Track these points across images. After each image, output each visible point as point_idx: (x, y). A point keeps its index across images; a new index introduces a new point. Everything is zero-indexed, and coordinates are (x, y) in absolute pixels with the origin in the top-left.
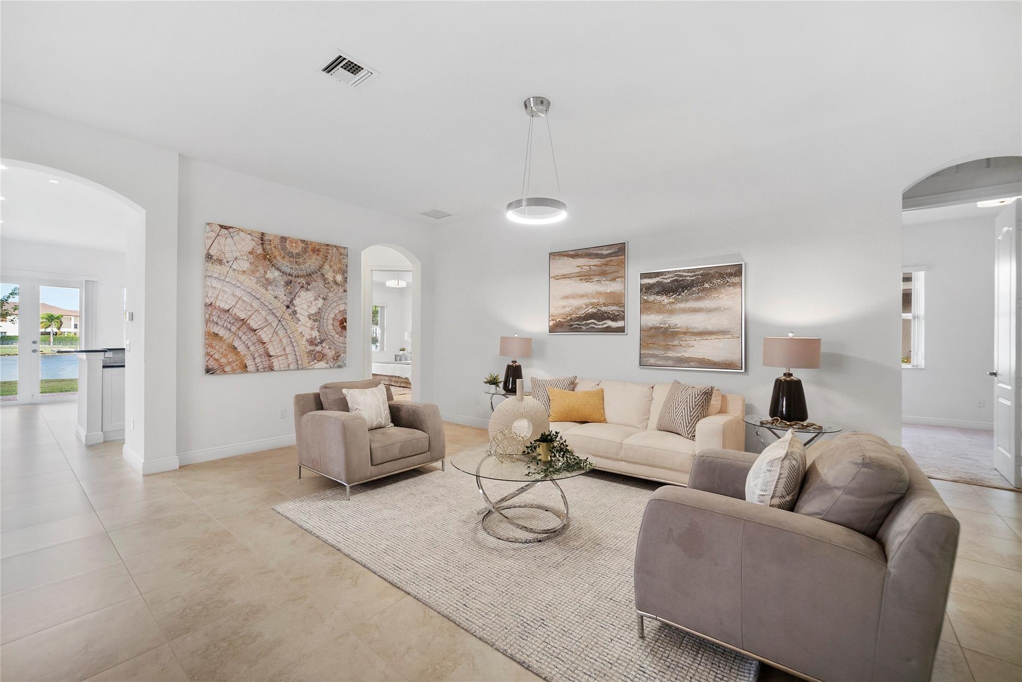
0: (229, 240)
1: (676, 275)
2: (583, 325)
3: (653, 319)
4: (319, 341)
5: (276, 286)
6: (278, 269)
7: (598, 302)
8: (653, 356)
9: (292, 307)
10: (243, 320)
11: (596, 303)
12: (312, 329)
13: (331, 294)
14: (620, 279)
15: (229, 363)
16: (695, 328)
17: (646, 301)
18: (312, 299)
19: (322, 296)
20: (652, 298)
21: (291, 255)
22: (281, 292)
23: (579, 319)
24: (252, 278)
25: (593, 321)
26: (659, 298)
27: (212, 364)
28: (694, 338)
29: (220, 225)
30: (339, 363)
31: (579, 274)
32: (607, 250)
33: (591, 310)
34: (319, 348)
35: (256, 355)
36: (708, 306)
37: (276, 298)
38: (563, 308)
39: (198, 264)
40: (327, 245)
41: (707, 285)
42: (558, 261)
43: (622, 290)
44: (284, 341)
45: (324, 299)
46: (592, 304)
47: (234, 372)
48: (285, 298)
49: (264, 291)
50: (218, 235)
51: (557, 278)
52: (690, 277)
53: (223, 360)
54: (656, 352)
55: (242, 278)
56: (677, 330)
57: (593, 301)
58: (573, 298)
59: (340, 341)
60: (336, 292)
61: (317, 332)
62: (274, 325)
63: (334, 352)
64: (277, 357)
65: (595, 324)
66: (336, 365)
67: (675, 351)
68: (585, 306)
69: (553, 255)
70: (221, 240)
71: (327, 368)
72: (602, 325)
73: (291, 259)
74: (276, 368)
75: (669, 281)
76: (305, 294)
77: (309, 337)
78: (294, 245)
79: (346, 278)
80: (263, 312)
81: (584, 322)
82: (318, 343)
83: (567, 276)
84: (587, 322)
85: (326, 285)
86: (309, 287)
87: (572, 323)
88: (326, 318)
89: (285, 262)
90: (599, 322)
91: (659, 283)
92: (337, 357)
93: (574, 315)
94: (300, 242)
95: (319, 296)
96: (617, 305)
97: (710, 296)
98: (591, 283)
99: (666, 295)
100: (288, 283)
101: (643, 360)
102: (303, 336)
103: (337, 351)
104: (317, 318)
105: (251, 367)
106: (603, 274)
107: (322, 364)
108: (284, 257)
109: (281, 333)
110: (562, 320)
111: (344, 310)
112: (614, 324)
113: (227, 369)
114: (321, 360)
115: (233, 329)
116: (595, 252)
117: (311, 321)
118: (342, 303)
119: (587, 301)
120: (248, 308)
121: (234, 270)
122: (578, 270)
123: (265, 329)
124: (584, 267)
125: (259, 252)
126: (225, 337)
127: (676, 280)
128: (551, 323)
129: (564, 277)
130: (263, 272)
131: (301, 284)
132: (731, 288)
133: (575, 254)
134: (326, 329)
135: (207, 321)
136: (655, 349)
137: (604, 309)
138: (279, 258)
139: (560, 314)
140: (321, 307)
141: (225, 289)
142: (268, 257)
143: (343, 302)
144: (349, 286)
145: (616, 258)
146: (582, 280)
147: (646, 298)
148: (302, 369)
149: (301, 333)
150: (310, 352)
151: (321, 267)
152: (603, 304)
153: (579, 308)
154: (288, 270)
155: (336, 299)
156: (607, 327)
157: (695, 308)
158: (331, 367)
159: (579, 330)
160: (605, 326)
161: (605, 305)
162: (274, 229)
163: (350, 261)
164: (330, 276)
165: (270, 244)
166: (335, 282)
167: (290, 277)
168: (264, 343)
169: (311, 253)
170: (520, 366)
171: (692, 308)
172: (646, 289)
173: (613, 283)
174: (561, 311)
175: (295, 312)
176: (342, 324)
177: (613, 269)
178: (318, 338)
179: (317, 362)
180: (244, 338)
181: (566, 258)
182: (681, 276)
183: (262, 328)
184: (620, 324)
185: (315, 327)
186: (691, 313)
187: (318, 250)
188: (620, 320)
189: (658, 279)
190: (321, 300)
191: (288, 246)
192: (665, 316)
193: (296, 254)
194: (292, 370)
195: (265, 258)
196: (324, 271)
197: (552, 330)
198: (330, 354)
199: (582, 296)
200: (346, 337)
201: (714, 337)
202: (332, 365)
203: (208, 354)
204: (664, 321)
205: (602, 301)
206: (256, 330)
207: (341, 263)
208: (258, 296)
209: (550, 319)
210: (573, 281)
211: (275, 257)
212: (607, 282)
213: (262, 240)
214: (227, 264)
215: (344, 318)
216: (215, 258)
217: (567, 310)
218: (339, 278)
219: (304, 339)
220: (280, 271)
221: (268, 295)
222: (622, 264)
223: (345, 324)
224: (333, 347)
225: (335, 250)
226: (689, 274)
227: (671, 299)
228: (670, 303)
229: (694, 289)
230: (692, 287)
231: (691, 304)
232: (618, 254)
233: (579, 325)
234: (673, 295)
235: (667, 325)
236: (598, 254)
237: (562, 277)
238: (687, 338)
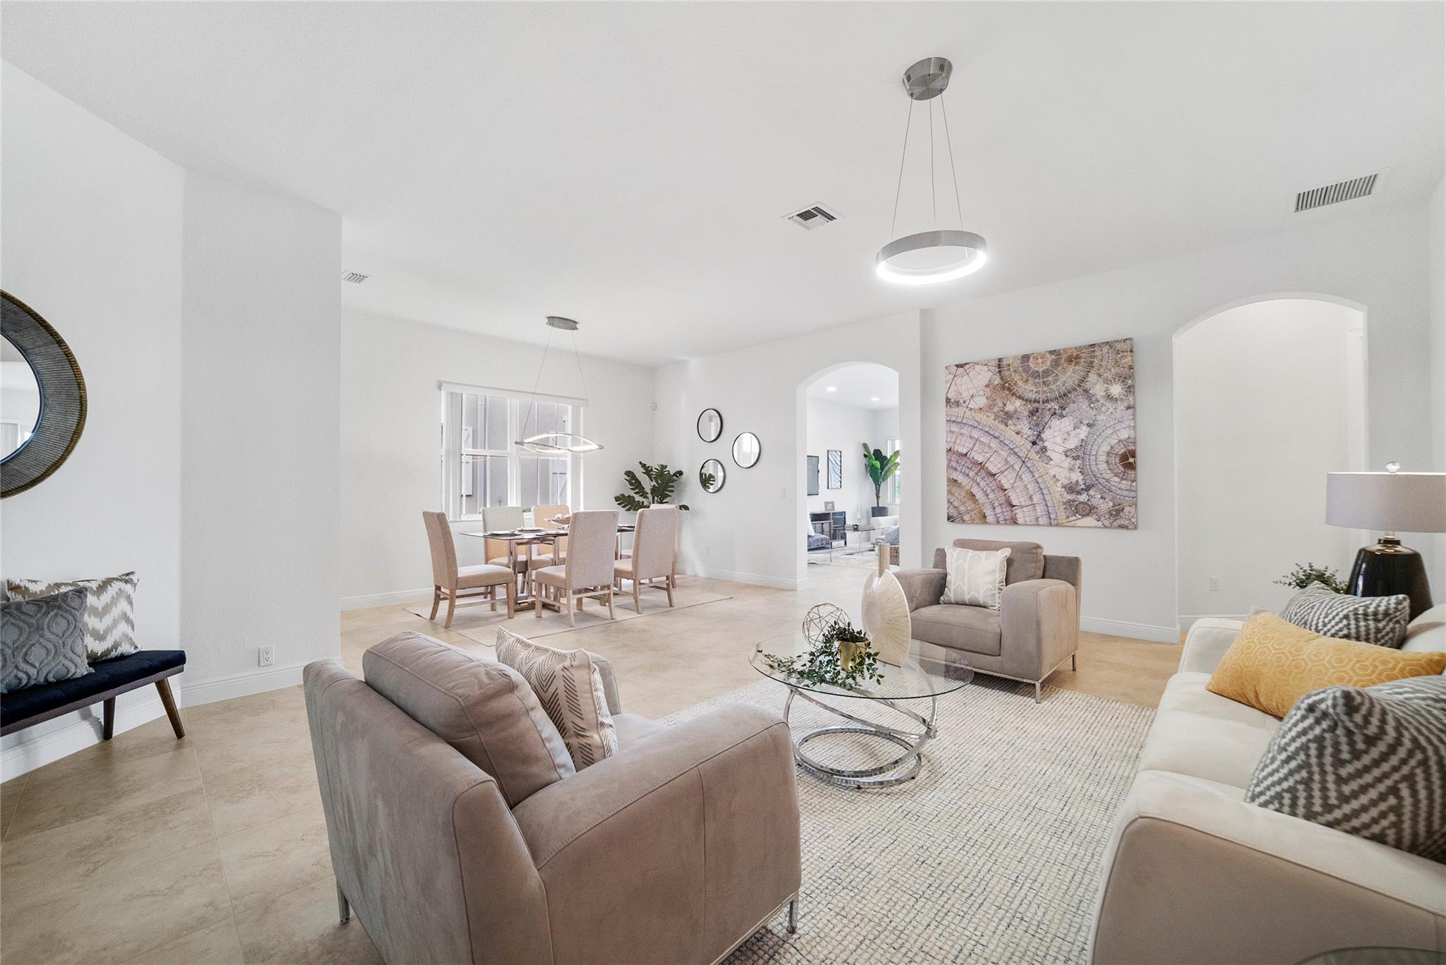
0: (966, 377)
4: (1083, 486)
5: (1018, 419)
6: (1020, 398)
9: (1040, 443)
10: (981, 463)
12: (1071, 470)
13: (1101, 417)
15: (968, 512)
18: (1070, 428)
19: (1086, 422)
21: (1036, 375)
22: (1024, 426)
24: (990, 414)
27: (954, 513)
29: (956, 365)
30: (1119, 522)
34: (1083, 498)
35: (996, 504)
37: (1018, 433)
39: (941, 412)
40: (1092, 345)
44: (1030, 487)
45: (1089, 425)
47: (972, 521)
48: (1030, 432)
49: (1003, 427)
50: (955, 376)
53: (962, 508)
55: (979, 416)
59: (1123, 487)
60: (1112, 413)
61: (1080, 474)
62: (1017, 467)
63: (1111, 504)
64: (1022, 507)
66: (1115, 524)
70: (958, 380)
71: (1100, 527)
73: (1037, 380)
74: (1020, 521)
76: (1058, 422)
77: (1066, 482)
78: (1040, 361)
79: (1131, 386)
80: (1003, 453)
82: (1082, 489)
85: (1092, 405)
86: (1064, 412)
88: (1094, 452)
89: (1030, 387)
92: (1117, 512)
94: (1048, 355)
95: (1081, 423)
100: (1033, 413)
102: (1057, 480)
103: (1117, 501)
104: (1079, 454)
105: (990, 518)
107: (1090, 521)
108: (1027, 380)
109: (1026, 477)
111: (1130, 438)
113: (966, 517)
114: (1087, 515)
115: (972, 474)
117: (1069, 460)
120: (987, 449)
121: (971, 409)
123: (1006, 473)
125: (996, 382)
126: (963, 484)
130: (1001, 405)
131: (1053, 410)
134: (1094, 468)
135: (949, 467)
138: (1020, 383)
140: (1084, 438)
141: (962, 431)
142: (1007, 385)
143: (1125, 426)
144: (1139, 398)
148: (1057, 525)
149: (1054, 476)
150: (1069, 503)
151: (1083, 380)
154: (1033, 396)
155: (1112, 423)
158: (1106, 527)
162: (1011, 349)
163: (1141, 358)
164: (1098, 390)
165: (1009, 369)
166: (1109, 397)
167: (1036, 405)
168: (1005, 490)
169: (1065, 365)
175: (1044, 449)
176: (1128, 461)
178: (1081, 482)
179: (1080, 517)
180: (982, 484)
183: (1002, 472)
185: (1076, 467)
187: (1078, 357)
190: (1085, 428)
191: (1032, 365)
193: (1044, 372)
194: (1041, 525)
195: (1003, 388)
196: (1088, 385)
198: (1105, 506)
200: (1134, 481)
202: (1107, 523)
203: (948, 501)
206: (995, 475)
207: (1119, 366)
208: (996, 435)
211: (1015, 384)
213: (999, 368)
214: (964, 405)
215: (1129, 451)
216: (952, 401)
218: (1117, 389)
219: (1059, 484)
220: (1023, 399)
221: (1008, 432)
223: (1131, 460)
224: (1109, 496)
225: (1105, 349)
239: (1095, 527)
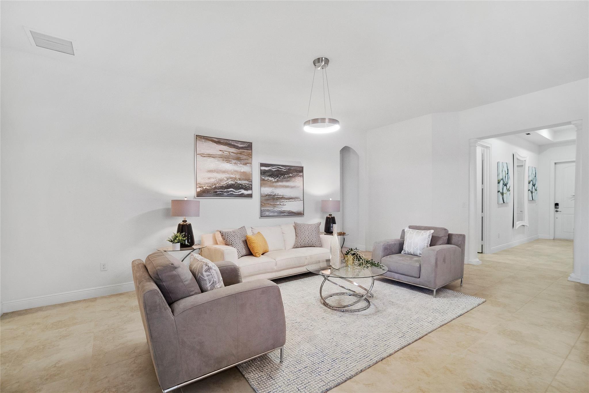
1: (278, 168)
2: (225, 192)
3: (267, 190)
7: (235, 177)
8: (268, 211)
11: (233, 177)
14: (249, 165)
16: (286, 196)
17: (264, 180)
20: (266, 178)
23: (222, 187)
25: (232, 189)
26: (270, 179)
28: (286, 200)
31: (221, 156)
32: (241, 144)
33: (230, 182)
36: (291, 185)
38: (209, 179)
41: (291, 175)
42: (204, 142)
43: (250, 172)
46: (231, 178)
51: (203, 155)
54: (269, 209)
56: (278, 196)
57: (232, 176)
58: (217, 172)
65: (234, 192)
67: (278, 208)
68: (226, 179)
69: (199, 137)
72: (238, 192)
75: (274, 170)
81: (226, 190)
83: (212, 156)
84: (227, 190)
87: (216, 190)
90: (236, 190)
91: (270, 170)
93: (218, 185)
96: (247, 180)
97: (292, 180)
98: (230, 164)
99: (274, 177)
101: (262, 214)
106: (238, 159)
110: (208, 188)
112: (245, 192)
116: (232, 143)
119: (228, 175)
122: (220, 153)
124: (225, 152)
127: (278, 170)
128: (199, 190)
129: (210, 156)
132: (300, 177)
133: (219, 142)
136: (269, 207)
137: (239, 182)
139: (206, 183)
145: (247, 151)
146: (223, 160)
147: (263, 178)
152: (239, 179)
153: (221, 180)
156: (242, 194)
159: (222, 195)
160: (240, 193)
161: (240, 179)
171: (285, 186)
172: (263, 173)
173: (245, 166)
174: (207, 181)
177: (245, 157)
181: (211, 142)
182: (280, 168)
184: (249, 192)
186: (285, 188)
188: (249, 190)
189: (269, 168)
192: (273, 189)
197: (200, 195)
199: (224, 172)
201: (293, 200)
204: (273, 192)
205: (238, 176)
209: (197, 187)
210: (217, 160)
212: (241, 165)
217: (212, 180)
222: (250, 155)
226: (283, 168)
227: (276, 180)
228: (275, 182)
229: (286, 176)
230: (285, 175)
231: (285, 184)
232: (248, 149)
233: (222, 192)
234: (277, 178)
235: (274, 194)
236: (235, 145)
237: (208, 155)
238: (283, 200)
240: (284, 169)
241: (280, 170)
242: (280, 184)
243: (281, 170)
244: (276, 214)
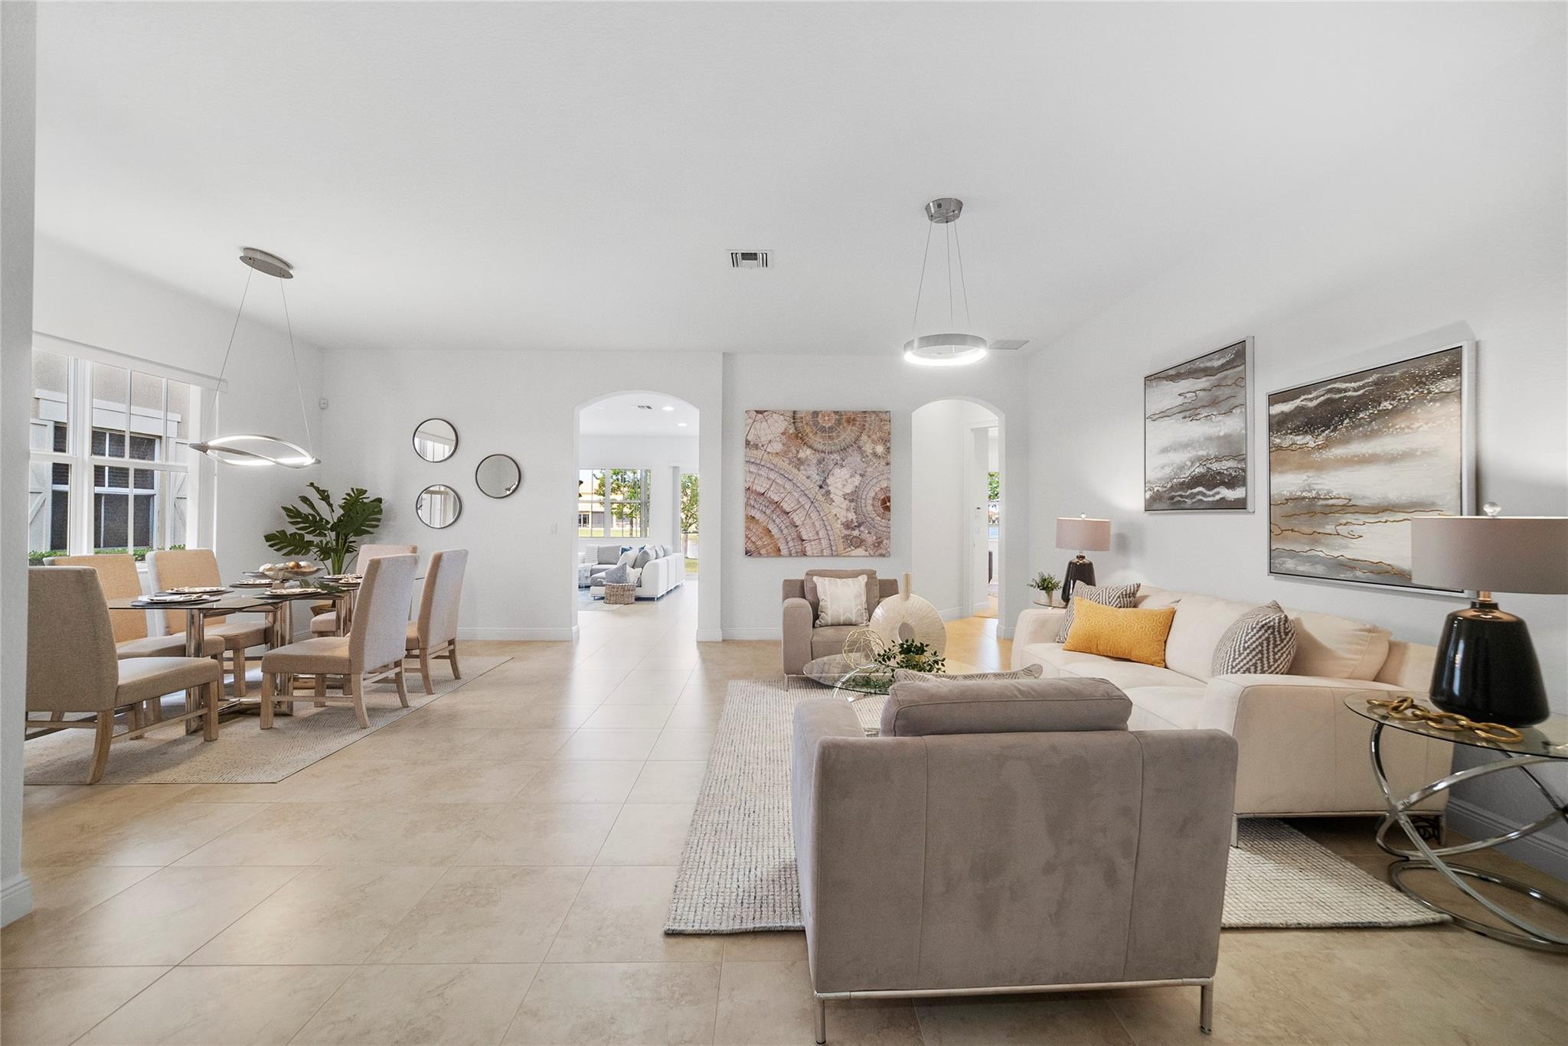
0: (764, 423)
1: (1330, 391)
2: (1187, 497)
3: (1290, 483)
4: (856, 524)
5: (808, 465)
6: (810, 447)
7: (1208, 454)
8: (1293, 554)
9: (826, 487)
10: (777, 502)
11: (1203, 456)
12: (848, 510)
13: (869, 469)
14: (1241, 410)
15: (764, 546)
16: (1363, 498)
17: (1279, 448)
18: (848, 476)
19: (859, 472)
20: (1288, 441)
21: (823, 430)
22: (813, 472)
23: (1182, 486)
24: (785, 459)
25: (1200, 489)
26: (1300, 440)
27: (752, 548)
28: (1363, 518)
29: (756, 411)
30: (880, 552)
31: (1182, 408)
32: (1219, 359)
33: (1199, 470)
34: (856, 533)
35: (789, 539)
36: (1389, 448)
37: (808, 478)
38: (1162, 468)
39: (740, 453)
40: (864, 412)
41: (1386, 405)
42: (1155, 388)
43: (1240, 431)
44: (817, 524)
45: (862, 475)
46: (1199, 459)
47: (768, 555)
48: (817, 478)
49: (795, 471)
50: (754, 421)
51: (1154, 418)
52: (1355, 390)
53: (759, 543)
54: (1297, 548)
55: (776, 460)
56: (1331, 502)
57: (1202, 453)
58: (1175, 450)
59: (883, 524)
60: (876, 467)
61: (854, 514)
62: (807, 507)
63: (875, 538)
64: (810, 541)
65: (1204, 495)
66: (877, 553)
67: (1327, 546)
68: (1189, 464)
69: (1150, 379)
70: (757, 424)
71: (867, 556)
72: (1213, 496)
73: (824, 434)
74: (809, 553)
75: (1315, 403)
76: (839, 471)
77: (844, 520)
78: (827, 418)
79: (889, 448)
80: (795, 494)
81: (1190, 491)
82: (855, 526)
83: (1167, 414)
84: (1192, 491)
85: (863, 459)
86: (844, 463)
87: (1173, 494)
88: (864, 497)
89: (818, 439)
90: (1209, 490)
91: (1300, 410)
92: (878, 544)
93: (1175, 480)
94: (833, 415)
95: (856, 473)
96: (1234, 458)
97: (1393, 426)
98: (1198, 422)
99: (1312, 433)
100: (820, 462)
101: (1274, 563)
102: (838, 518)
103: (879, 536)
104: (854, 498)
105: (784, 552)
106: (1214, 403)
107: (860, 551)
108: (816, 433)
109: (814, 515)
110: (1160, 489)
111: (887, 487)
112: (1230, 494)
113: (763, 551)
114: (859, 547)
115: (768, 512)
116: (1202, 365)
117: (847, 502)
118: (885, 479)
119: (1192, 454)
120: (782, 490)
121: (769, 453)
122: (1180, 400)
123: (798, 512)
124: (1188, 395)
125: (791, 432)
126: (761, 521)
127: (1326, 401)
128: (1148, 496)
129: (1163, 415)
130: (795, 452)
131: (835, 461)
132: (1438, 404)
133: (1175, 374)
134: (864, 510)
135: (747, 504)
136: (1296, 540)
137: (1215, 466)
138: (810, 435)
139: (1158, 479)
140: (857, 485)
141: (760, 472)
142: (800, 435)
144: (893, 458)
145: (1235, 370)
146: (1184, 418)
147: (1278, 441)
148: (837, 556)
149: (836, 515)
150: (846, 537)
151: (857, 439)
152: (1215, 457)
153: (1182, 468)
154: (820, 447)
155: (876, 475)
156: (1221, 499)
157: (1364, 455)
158: (871, 556)
159: (1183, 506)
160: (1218, 497)
161: (1218, 459)
162: (805, 404)
163: (895, 427)
164: (868, 448)
165: (802, 422)
166: (875, 454)
167: (823, 455)
168: (797, 526)
169: (845, 424)
170: (1090, 564)
171: (1358, 456)
172: (1277, 425)
173: (1228, 419)
174: (1160, 473)
175: (828, 493)
176: (885, 504)
177: (1227, 391)
178: (855, 520)
179: (854, 548)
180: (778, 521)
181: (1165, 382)
182: (1340, 391)
183: (795, 511)
184: (1237, 494)
185: (852, 508)
187: (854, 420)
188: (1241, 487)
189: (1297, 402)
190: (858, 477)
191: (820, 421)
192: (1310, 474)
193: (829, 428)
194: (826, 556)
195: (797, 437)
196: (861, 443)
197: (1152, 505)
198: (870, 539)
199: (1186, 446)
200: (889, 520)
201: (1400, 516)
202: (872, 553)
203: (747, 537)
204: (1309, 485)
205: (1213, 452)
206: (788, 513)
207: (881, 431)
208: (791, 477)
209: (1146, 489)
210: (1172, 421)
211: (807, 435)
212: (1220, 418)
213: (794, 419)
214: (762, 448)
215: (887, 497)
216: (752, 443)
217: (1166, 472)
218: (880, 449)
219: (839, 522)
220: (812, 448)
221: (801, 476)
222: (1240, 382)
223: (888, 504)
224: (873, 531)
225: (873, 417)
226: (1353, 385)
227: (1320, 441)
228: (1319, 448)
229: (1361, 415)
230: (1358, 411)
231: (1358, 448)
232: (1235, 365)
233: (1181, 496)
234: (1323, 431)
235: (1314, 494)
236: (1207, 367)
237: (1160, 415)
238: (1349, 518)
239: (864, 556)
240: (1353, 391)
241: (1338, 396)
242: (1338, 451)
243: (1342, 395)
244: (1320, 570)
